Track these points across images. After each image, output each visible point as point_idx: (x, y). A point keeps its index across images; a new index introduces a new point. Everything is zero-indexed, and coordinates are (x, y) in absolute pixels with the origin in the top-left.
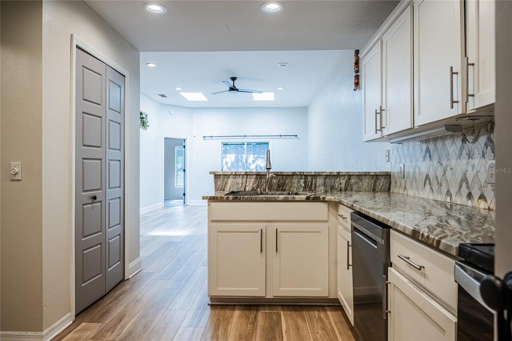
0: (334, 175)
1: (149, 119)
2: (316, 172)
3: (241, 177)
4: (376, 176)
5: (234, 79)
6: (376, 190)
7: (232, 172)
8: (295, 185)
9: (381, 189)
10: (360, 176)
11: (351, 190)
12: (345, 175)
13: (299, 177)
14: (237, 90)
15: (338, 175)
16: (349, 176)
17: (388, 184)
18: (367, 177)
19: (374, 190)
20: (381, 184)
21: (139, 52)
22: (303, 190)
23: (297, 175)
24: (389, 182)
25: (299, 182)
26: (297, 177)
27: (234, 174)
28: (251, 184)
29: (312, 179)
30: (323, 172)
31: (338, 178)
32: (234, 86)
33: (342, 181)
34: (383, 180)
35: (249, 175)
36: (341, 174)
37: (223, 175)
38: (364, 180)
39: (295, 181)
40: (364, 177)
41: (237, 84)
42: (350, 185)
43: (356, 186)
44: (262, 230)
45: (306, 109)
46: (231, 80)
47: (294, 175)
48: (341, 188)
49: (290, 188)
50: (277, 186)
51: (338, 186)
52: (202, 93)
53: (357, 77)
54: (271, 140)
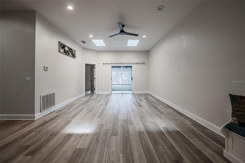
1: (76, 53)
5: (123, 26)
45: (148, 51)
54: (133, 65)
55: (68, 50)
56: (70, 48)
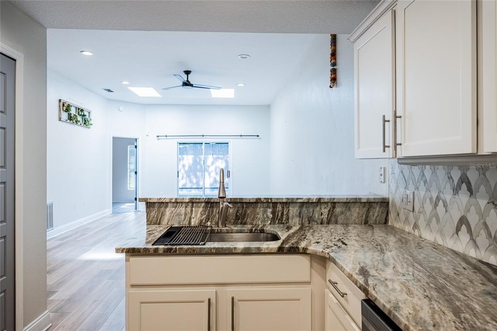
0: (312, 203)
1: (92, 117)
2: (288, 199)
3: (184, 205)
4: (369, 204)
5: (187, 73)
6: (369, 222)
7: (172, 199)
8: (260, 216)
9: (376, 220)
10: (348, 204)
11: (336, 223)
12: (327, 203)
13: (265, 205)
14: (192, 85)
15: (319, 202)
16: (333, 203)
17: (384, 215)
18: (358, 205)
19: (366, 222)
20: (376, 215)
21: (46, 28)
22: (270, 224)
23: (263, 203)
24: (386, 212)
25: (265, 212)
26: (262, 204)
27: (173, 201)
28: (199, 215)
29: (283, 208)
30: (297, 199)
31: (319, 207)
32: (188, 81)
33: (323, 210)
34: (378, 209)
35: (195, 202)
36: (322, 201)
37: (159, 203)
38: (353, 210)
39: (260, 210)
40: (353, 204)
41: (192, 79)
42: (335, 216)
43: (342, 216)
44: (209, 300)
45: (267, 107)
46: (184, 73)
47: (258, 203)
48: (322, 220)
49: (253, 220)
50: (234, 218)
51: (318, 217)
52: (154, 88)
53: (334, 71)
54: (232, 140)
55: (76, 112)
56: (79, 109)
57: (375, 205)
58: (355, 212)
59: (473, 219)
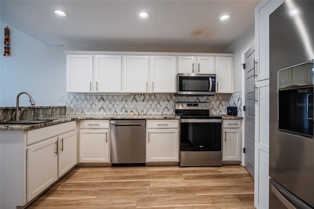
0: (47, 108)
2: (40, 107)
8: (29, 115)
10: (56, 108)
13: (31, 110)
16: (53, 108)
18: (59, 108)
19: (61, 114)
20: (63, 112)
22: (33, 118)
24: (65, 110)
29: (37, 111)
31: (49, 110)
36: (50, 107)
39: (29, 112)
42: (53, 113)
48: (50, 115)
49: (26, 117)
57: (63, 108)
58: (58, 111)
59: (105, 107)
